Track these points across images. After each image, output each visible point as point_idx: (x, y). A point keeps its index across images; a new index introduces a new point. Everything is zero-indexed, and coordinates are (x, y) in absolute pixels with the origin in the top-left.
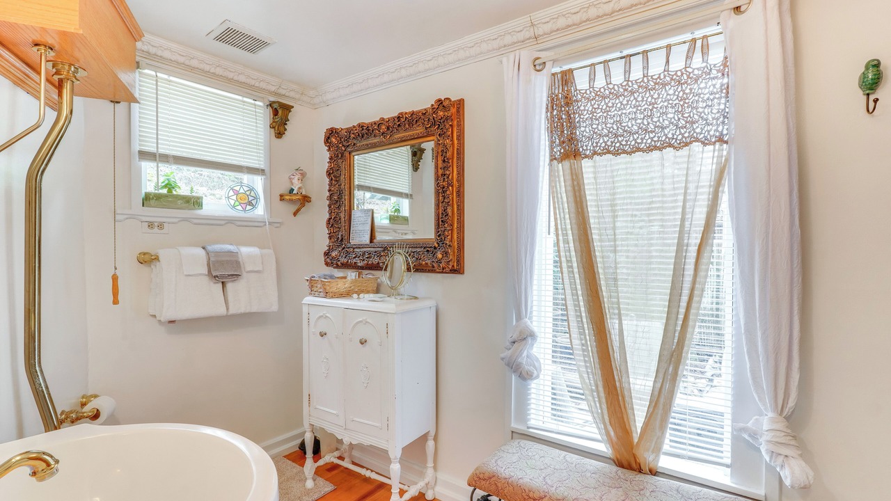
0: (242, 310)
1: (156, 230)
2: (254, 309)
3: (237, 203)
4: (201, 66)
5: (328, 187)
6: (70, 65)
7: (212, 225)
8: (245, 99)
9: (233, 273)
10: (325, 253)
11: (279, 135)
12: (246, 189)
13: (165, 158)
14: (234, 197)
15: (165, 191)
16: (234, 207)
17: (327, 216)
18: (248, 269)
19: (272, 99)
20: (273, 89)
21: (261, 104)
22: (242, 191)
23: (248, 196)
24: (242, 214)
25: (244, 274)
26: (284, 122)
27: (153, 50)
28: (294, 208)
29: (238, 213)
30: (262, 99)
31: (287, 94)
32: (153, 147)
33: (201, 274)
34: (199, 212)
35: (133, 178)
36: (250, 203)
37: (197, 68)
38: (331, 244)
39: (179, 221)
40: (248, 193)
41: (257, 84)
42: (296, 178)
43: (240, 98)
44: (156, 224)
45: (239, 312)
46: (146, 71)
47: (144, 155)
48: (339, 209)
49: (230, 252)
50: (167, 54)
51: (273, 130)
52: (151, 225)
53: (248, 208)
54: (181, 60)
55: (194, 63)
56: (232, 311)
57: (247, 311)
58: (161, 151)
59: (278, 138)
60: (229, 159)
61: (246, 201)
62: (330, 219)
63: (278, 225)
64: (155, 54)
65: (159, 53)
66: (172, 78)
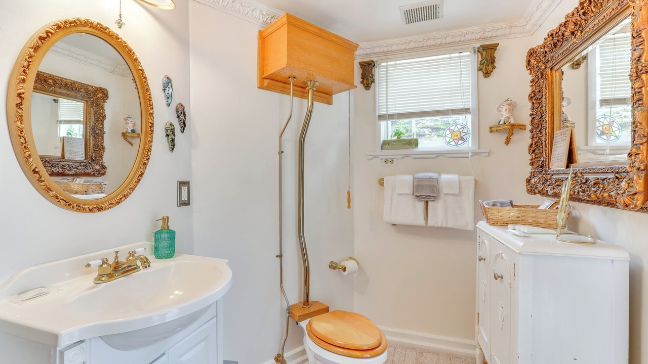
0: (439, 224)
1: (389, 164)
2: (450, 225)
3: (451, 140)
4: (417, 45)
5: (530, 112)
6: (311, 81)
7: (427, 158)
8: (452, 55)
9: (431, 195)
10: (527, 180)
11: (487, 74)
12: (459, 127)
13: (391, 117)
14: (450, 136)
15: (395, 138)
16: (449, 143)
17: (530, 142)
18: (445, 192)
19: (478, 45)
20: (478, 36)
21: (468, 53)
22: (456, 129)
23: (460, 132)
24: (455, 148)
25: (442, 196)
26: (492, 61)
27: (385, 49)
28: (504, 137)
29: (452, 147)
30: (466, 50)
31: (494, 34)
32: (384, 111)
33: (407, 194)
34: (416, 150)
35: (377, 131)
36: (462, 138)
37: (415, 48)
38: (533, 171)
39: (403, 157)
40: (461, 130)
41: (463, 39)
42: (504, 108)
43: (448, 56)
44: (389, 160)
45: (437, 225)
46: (383, 64)
47: (382, 117)
48: (542, 133)
49: (431, 179)
50: (394, 48)
51: (480, 72)
52: (386, 161)
53: (460, 142)
54: (403, 47)
55: (412, 45)
56: (431, 223)
57: (444, 225)
58: (389, 112)
59: (485, 77)
60: (427, 108)
61: (459, 136)
62: (531, 145)
63: (487, 154)
64: (388, 51)
65: (390, 49)
66: (398, 62)
